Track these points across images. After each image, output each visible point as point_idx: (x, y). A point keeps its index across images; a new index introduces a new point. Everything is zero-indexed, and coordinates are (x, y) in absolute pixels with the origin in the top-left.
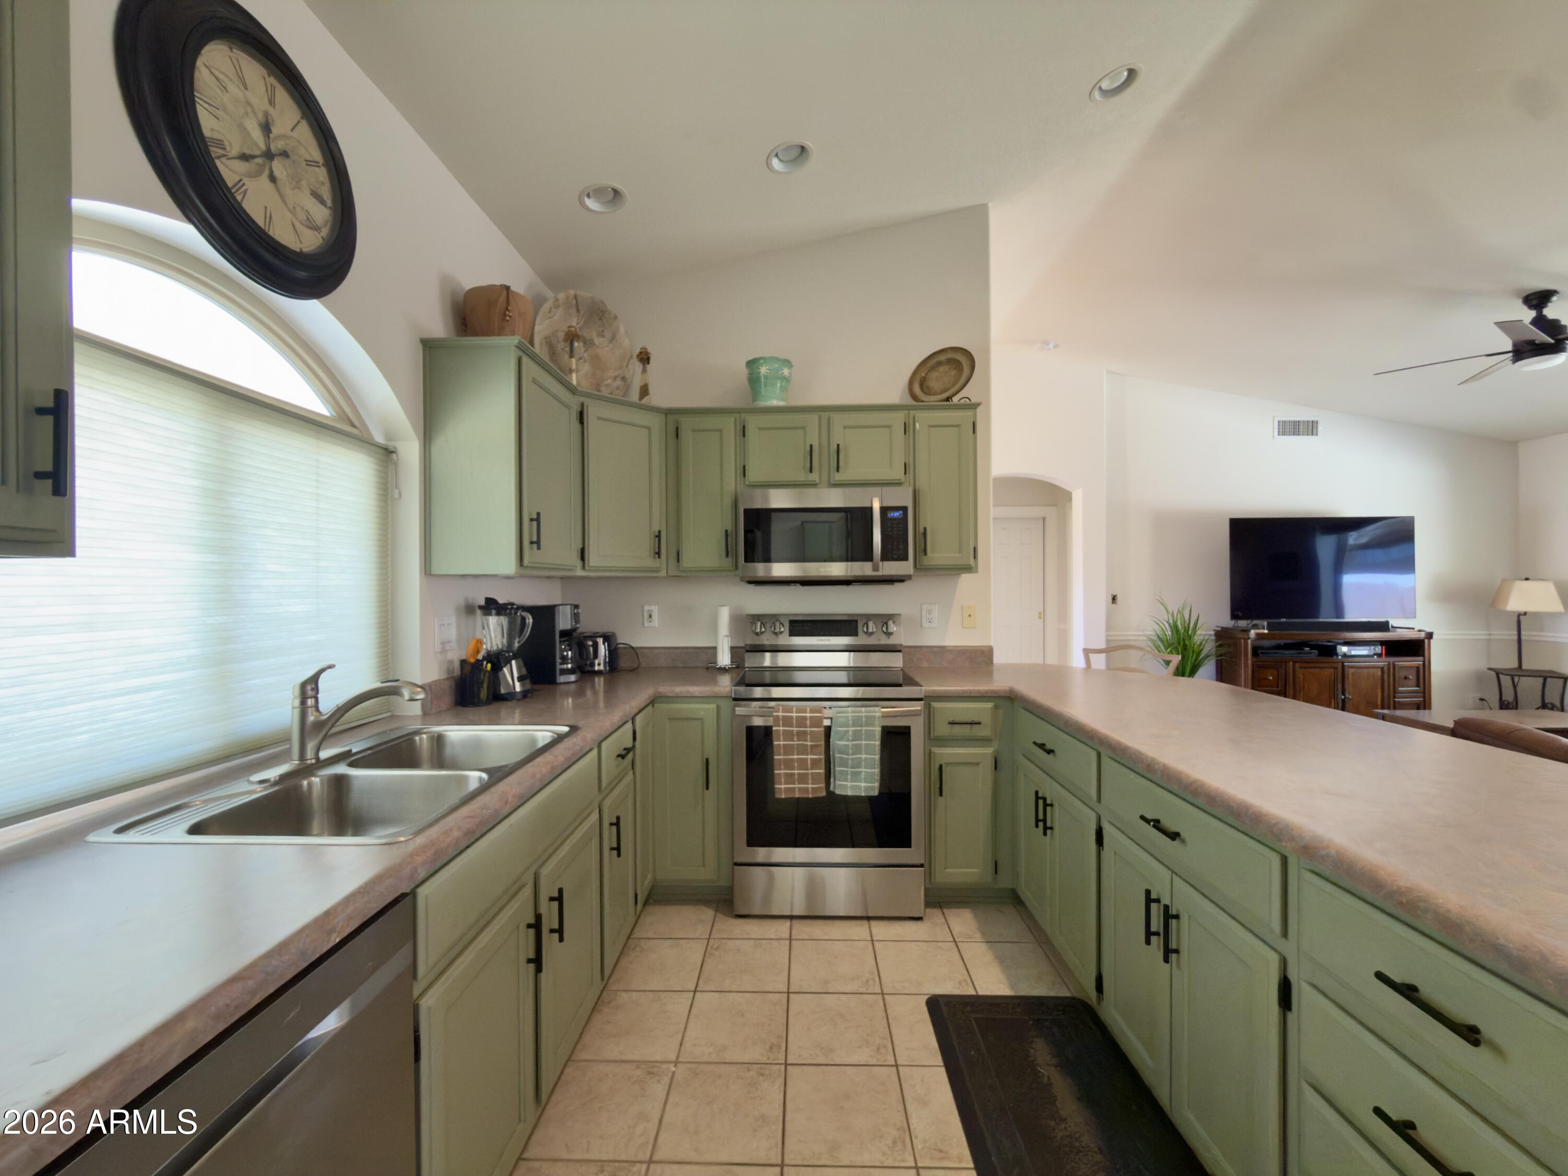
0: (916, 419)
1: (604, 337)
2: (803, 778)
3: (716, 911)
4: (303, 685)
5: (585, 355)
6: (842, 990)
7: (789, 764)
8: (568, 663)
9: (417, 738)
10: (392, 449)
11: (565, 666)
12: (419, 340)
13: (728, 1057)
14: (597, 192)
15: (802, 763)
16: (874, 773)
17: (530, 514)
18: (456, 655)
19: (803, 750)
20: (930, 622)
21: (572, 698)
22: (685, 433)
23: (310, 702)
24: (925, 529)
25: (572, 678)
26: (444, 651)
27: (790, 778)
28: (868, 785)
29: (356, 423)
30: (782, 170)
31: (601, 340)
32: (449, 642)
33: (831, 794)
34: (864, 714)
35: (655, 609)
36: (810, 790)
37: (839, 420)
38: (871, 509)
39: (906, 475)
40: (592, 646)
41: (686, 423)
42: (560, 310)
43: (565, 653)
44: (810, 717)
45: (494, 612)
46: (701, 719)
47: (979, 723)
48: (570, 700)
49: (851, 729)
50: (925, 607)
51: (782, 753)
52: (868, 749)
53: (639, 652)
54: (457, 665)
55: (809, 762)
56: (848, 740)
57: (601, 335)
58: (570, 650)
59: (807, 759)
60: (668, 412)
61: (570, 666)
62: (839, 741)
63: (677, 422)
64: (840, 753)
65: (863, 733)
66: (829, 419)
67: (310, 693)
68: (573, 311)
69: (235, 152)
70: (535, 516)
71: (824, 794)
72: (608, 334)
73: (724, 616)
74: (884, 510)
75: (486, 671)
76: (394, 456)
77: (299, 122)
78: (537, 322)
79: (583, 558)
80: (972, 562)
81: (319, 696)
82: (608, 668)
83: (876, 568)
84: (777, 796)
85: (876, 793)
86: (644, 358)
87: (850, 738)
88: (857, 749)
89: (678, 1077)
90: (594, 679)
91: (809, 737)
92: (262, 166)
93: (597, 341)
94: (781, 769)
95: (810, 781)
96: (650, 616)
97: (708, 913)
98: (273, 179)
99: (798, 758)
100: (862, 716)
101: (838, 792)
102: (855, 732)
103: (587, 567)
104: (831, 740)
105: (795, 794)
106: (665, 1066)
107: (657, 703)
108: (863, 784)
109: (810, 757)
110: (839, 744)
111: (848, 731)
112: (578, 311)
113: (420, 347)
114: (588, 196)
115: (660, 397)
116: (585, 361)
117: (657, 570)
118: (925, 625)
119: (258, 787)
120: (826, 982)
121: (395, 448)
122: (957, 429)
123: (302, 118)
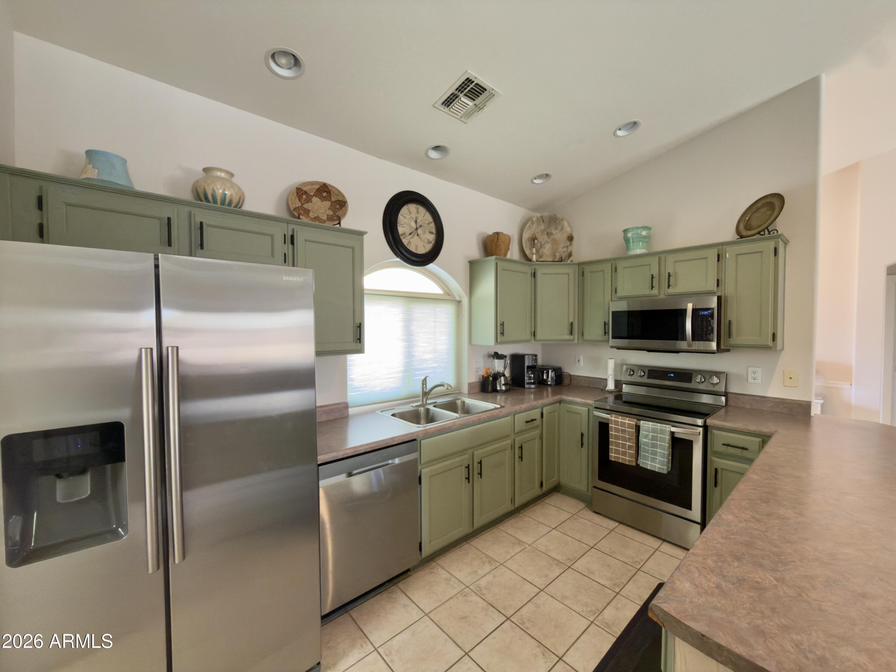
0: (727, 251)
1: (557, 229)
2: (624, 454)
3: (586, 506)
4: (423, 381)
5: (548, 240)
6: (618, 558)
7: (617, 445)
8: (531, 380)
9: (457, 401)
10: (460, 301)
11: (530, 381)
12: (468, 262)
13: (549, 553)
14: (540, 177)
15: (624, 446)
16: (664, 461)
17: (500, 322)
18: (482, 373)
19: (624, 439)
20: (754, 379)
21: (533, 395)
22: (587, 274)
23: (425, 386)
24: (730, 321)
25: (533, 386)
26: (477, 371)
27: (617, 452)
28: (659, 466)
29: (450, 294)
30: (626, 135)
31: (557, 231)
32: (480, 368)
33: (638, 465)
34: (659, 428)
35: (582, 358)
36: (627, 460)
37: (671, 259)
38: (685, 311)
39: (718, 288)
40: (546, 373)
41: (587, 269)
42: (535, 224)
43: (530, 375)
44: (628, 423)
45: (495, 358)
46: (581, 414)
47: (747, 449)
48: (532, 396)
49: (651, 434)
50: (750, 370)
51: (613, 438)
52: (662, 447)
53: (572, 376)
54: (481, 377)
55: (627, 446)
56: (649, 440)
57: (556, 229)
58: (533, 374)
59: (626, 444)
60: (580, 264)
61: (532, 381)
62: (644, 439)
63: (583, 268)
64: (644, 445)
65: (659, 437)
66: (665, 258)
67: (425, 383)
68: (541, 222)
69: (408, 234)
70: (502, 323)
71: (634, 464)
72: (559, 228)
73: (611, 364)
74: (694, 311)
75: (490, 380)
76: (461, 303)
77: (426, 213)
78: (524, 233)
79: (534, 336)
80: (770, 343)
81: (427, 384)
82: (554, 383)
83: (689, 345)
84: (610, 459)
85: (665, 472)
86: (571, 238)
87: (650, 439)
88: (654, 446)
89: (526, 549)
90: (548, 388)
91: (627, 433)
92: (415, 233)
93: (554, 232)
94: (613, 446)
95: (627, 456)
96: (579, 361)
97: (582, 505)
98: (418, 235)
99: (621, 443)
100: (657, 428)
101: (641, 465)
102: (652, 436)
103: (536, 339)
104: (640, 437)
105: (620, 460)
106: (525, 544)
107: (562, 403)
108: (657, 465)
109: (628, 443)
110: (643, 441)
111: (649, 435)
112: (543, 221)
113: (468, 264)
114: (535, 179)
115: (577, 258)
116: (548, 243)
117: (573, 340)
118: (750, 380)
119: (411, 407)
120: (614, 552)
121: (461, 300)
122: (760, 254)
123: (426, 211)
